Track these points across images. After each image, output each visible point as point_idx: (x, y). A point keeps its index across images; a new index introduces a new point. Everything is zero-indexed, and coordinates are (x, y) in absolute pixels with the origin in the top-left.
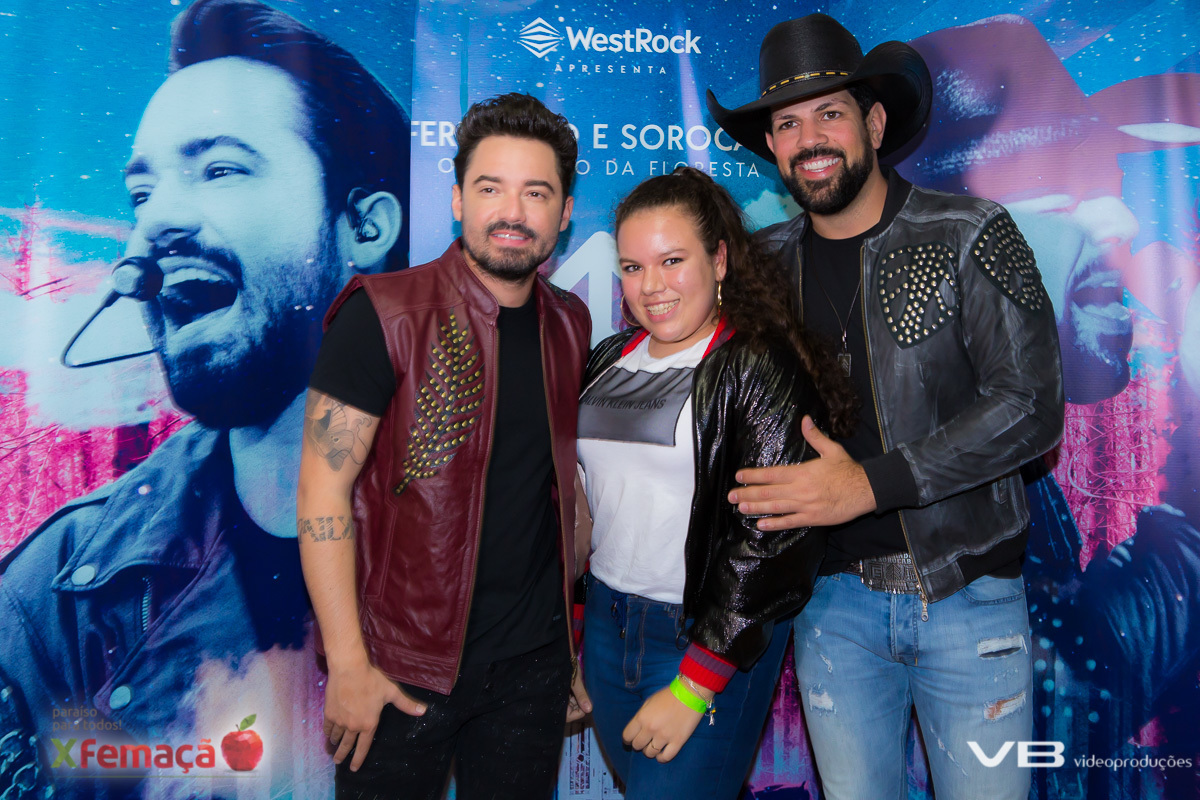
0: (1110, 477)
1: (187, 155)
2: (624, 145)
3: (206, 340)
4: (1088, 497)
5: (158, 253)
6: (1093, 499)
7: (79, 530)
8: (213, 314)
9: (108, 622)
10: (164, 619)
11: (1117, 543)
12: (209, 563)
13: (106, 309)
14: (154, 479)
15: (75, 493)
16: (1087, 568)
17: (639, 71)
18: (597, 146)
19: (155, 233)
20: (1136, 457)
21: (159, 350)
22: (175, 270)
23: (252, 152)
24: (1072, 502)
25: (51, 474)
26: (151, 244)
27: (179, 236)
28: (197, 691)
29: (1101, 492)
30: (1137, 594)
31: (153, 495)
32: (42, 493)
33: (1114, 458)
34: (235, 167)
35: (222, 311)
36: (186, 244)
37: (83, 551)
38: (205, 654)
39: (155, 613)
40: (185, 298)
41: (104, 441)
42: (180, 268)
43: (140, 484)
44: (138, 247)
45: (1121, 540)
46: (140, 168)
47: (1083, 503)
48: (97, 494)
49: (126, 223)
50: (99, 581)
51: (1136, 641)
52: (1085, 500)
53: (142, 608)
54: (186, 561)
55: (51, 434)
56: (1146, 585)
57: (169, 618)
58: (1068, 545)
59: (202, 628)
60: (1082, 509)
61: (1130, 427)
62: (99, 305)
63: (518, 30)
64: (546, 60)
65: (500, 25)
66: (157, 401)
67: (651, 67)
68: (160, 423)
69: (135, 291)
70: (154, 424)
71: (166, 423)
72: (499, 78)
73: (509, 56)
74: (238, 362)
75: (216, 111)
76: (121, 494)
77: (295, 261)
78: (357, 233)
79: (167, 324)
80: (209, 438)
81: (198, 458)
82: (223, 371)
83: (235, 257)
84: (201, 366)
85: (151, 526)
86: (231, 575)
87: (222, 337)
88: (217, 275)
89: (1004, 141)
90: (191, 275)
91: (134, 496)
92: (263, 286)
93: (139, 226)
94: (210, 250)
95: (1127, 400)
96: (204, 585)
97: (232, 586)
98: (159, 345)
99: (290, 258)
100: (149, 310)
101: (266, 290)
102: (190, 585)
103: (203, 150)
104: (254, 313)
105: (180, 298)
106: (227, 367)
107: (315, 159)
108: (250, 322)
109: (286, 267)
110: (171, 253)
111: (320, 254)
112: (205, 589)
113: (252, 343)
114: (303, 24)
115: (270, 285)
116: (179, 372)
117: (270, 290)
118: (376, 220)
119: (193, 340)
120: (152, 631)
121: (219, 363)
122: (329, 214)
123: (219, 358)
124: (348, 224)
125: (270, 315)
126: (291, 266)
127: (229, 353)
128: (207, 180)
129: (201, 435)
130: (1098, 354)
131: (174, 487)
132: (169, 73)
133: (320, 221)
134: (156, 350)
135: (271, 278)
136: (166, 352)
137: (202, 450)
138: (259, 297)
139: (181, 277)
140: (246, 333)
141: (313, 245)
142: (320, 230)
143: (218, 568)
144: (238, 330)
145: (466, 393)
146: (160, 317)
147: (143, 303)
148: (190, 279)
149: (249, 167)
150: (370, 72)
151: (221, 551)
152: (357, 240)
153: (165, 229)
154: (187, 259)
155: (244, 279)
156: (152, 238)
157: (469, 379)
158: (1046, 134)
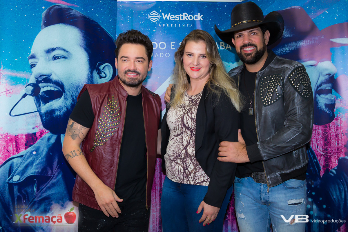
0: (329, 148)
1: (47, 53)
3: (54, 108)
4: (322, 154)
5: (38, 82)
6: (324, 155)
7: (15, 165)
8: (56, 100)
9: (24, 192)
10: (41, 191)
11: (332, 168)
12: (54, 175)
13: (23, 99)
14: (37, 150)
15: (13, 154)
16: (323, 176)
17: (184, 26)
18: (172, 48)
19: (38, 76)
20: (337, 142)
21: (39, 111)
22: (44, 87)
23: (67, 52)
24: (318, 156)
25: (6, 148)
26: (37, 79)
27: (45, 77)
28: (51, 213)
29: (326, 152)
30: (338, 185)
31: (37, 154)
32: (3, 154)
33: (330, 142)
34: (62, 56)
35: (58, 99)
36: (47, 79)
37: (16, 171)
38: (53, 202)
39: (38, 190)
40: (47, 95)
41: (22, 138)
42: (46, 86)
43: (33, 151)
44: (32, 80)
45: (333, 168)
46: (33, 57)
47: (321, 156)
48: (20, 154)
49: (29, 73)
50: (21, 180)
51: (338, 199)
52: (321, 155)
53: (34, 188)
54: (47, 174)
55: (6, 136)
56: (341, 182)
57: (42, 191)
58: (317, 169)
59: (53, 194)
60: (321, 158)
61: (335, 132)
62: (21, 98)
63: (148, 14)
64: (156, 23)
65: (142, 13)
66: (38, 126)
67: (188, 25)
68: (39, 132)
69: (32, 93)
70: (38, 133)
71: (41, 133)
72: (142, 29)
73: (145, 22)
74: (63, 114)
75: (56, 40)
76: (27, 154)
77: (80, 84)
78: (100, 76)
79: (42, 103)
80: (55, 137)
81: (51, 143)
82: (59, 117)
83: (62, 83)
84: (52, 116)
85: (37, 164)
86: (61, 178)
87: (58, 107)
88: (57, 88)
89: (295, 45)
90: (49, 88)
91: (32, 155)
92: (71, 92)
93: (33, 74)
94: (55, 81)
95: (334, 124)
96: (53, 181)
97: (62, 181)
98: (39, 109)
99: (79, 83)
100: (36, 99)
101: (72, 93)
102: (49, 181)
103: (52, 51)
104: (68, 100)
105: (45, 95)
106: (60, 116)
107: (86, 53)
108: (67, 102)
109: (78, 86)
110: (43, 82)
111: (88, 82)
112: (53, 182)
113: (67, 109)
114: (83, 14)
115: (73, 91)
116: (45, 118)
117: (73, 93)
118: (105, 72)
119: (50, 108)
120: (37, 195)
121: (57, 115)
122: (91, 70)
123: (57, 113)
124: (96, 73)
125: (73, 100)
126: (79, 86)
127: (60, 112)
128: (53, 60)
129: (52, 136)
130: (325, 110)
131: (44, 152)
132: (42, 29)
133: (88, 72)
134: (38, 111)
135: (73, 89)
136: (41, 112)
137: (52, 141)
138: (70, 95)
139: (46, 89)
140: (65, 106)
141: (86, 79)
142: (88, 75)
143: (57, 176)
144: (63, 105)
145: (115, 120)
146: (39, 101)
147: (34, 97)
148: (48, 90)
149: (66, 56)
150: (103, 28)
151: (58, 171)
152: (99, 78)
153: (41, 75)
154: (47, 84)
155: (65, 89)
156: (36, 77)
157: (116, 116)
158: (308, 42)
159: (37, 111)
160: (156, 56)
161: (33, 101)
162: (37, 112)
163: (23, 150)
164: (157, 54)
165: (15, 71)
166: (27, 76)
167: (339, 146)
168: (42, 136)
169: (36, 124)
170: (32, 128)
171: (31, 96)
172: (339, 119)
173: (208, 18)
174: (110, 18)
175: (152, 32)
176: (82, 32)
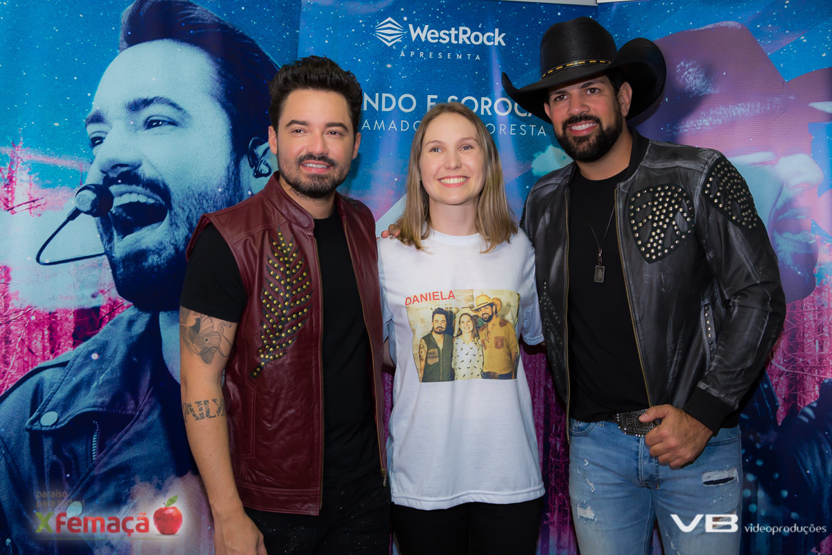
0: (800, 357)
1: (133, 110)
3: (144, 247)
4: (784, 371)
5: (108, 181)
6: (787, 373)
7: (47, 385)
8: (149, 227)
9: (66, 454)
10: (108, 451)
12: (142, 411)
13: (70, 222)
14: (103, 348)
15: (44, 358)
16: (782, 423)
19: (108, 167)
20: (819, 343)
21: (108, 253)
22: (121, 194)
23: (180, 109)
25: (26, 343)
26: (105, 175)
27: (125, 169)
28: (131, 505)
29: (793, 367)
30: (819, 443)
31: (101, 360)
32: (20, 357)
33: (803, 343)
34: (168, 120)
35: (155, 225)
36: (130, 175)
37: (49, 400)
38: (137, 478)
39: (101, 447)
40: (128, 215)
41: (66, 320)
42: (126, 193)
43: (92, 352)
44: (94, 176)
45: (807, 403)
46: (97, 119)
48: (61, 358)
49: (86, 159)
50: (60, 423)
51: (818, 477)
52: (781, 374)
53: (92, 443)
54: (125, 409)
55: (27, 314)
56: (825, 436)
57: (112, 451)
58: (768, 406)
59: (136, 458)
60: (779, 380)
61: (815, 321)
62: (65, 219)
63: (374, 25)
64: (394, 47)
65: (361, 21)
66: (106, 290)
67: (469, 55)
68: (108, 306)
69: (92, 209)
70: (104, 307)
71: (113, 306)
72: (359, 60)
73: (367, 44)
74: (167, 262)
75: (154, 79)
76: (78, 359)
77: (209, 189)
78: (255, 171)
79: (115, 233)
80: (145, 318)
81: (136, 333)
82: (156, 270)
83: (165, 186)
84: (140, 265)
85: (100, 383)
86: (158, 420)
87: (155, 244)
88: (153, 198)
89: (725, 112)
90: (134, 198)
91: (88, 361)
92: (186, 208)
93: (96, 162)
94: (148, 180)
95: (813, 301)
96: (138, 426)
98: (108, 249)
99: (206, 187)
100: (102, 223)
101: (188, 210)
102: (128, 427)
103: (144, 107)
104: (179, 227)
105: (124, 215)
106: (158, 266)
107: (226, 115)
108: (176, 233)
109: (203, 194)
110: (120, 181)
111: (227, 185)
112: (139, 429)
113: (176, 249)
114: (219, 17)
115: (191, 207)
116: (122, 270)
117: (190, 210)
118: (268, 161)
119: (135, 246)
120: (99, 460)
121: (153, 264)
122: (235, 156)
123: (153, 259)
124: (248, 164)
125: (191, 229)
126: (207, 194)
127: (160, 256)
128: (146, 129)
129: (138, 316)
130: (792, 268)
131: (118, 354)
132: (121, 50)
133: (229, 161)
134: (106, 253)
135: (192, 202)
136: (114, 255)
137: (139, 328)
139: (126, 199)
140: (172, 242)
141: (223, 178)
142: (228, 167)
143: (148, 414)
144: (167, 240)
145: (299, 290)
146: (110, 228)
147: (97, 218)
148: (133, 201)
149: (177, 120)
150: (267, 54)
151: (151, 402)
152: (254, 176)
153: (115, 164)
154: (130, 187)
155: (172, 202)
156: (104, 170)
157: (300, 279)
158: (756, 108)
159: (103, 252)
160: (390, 127)
161: (96, 228)
162: (105, 256)
163: (67, 349)
164: (393, 122)
165: (52, 152)
166: (81, 166)
167: (823, 353)
168: (114, 316)
169: (101, 285)
170: (90, 296)
171: (90, 217)
172: (826, 290)
173: (517, 41)
174: (285, 30)
175: (382, 70)
176: (216, 62)
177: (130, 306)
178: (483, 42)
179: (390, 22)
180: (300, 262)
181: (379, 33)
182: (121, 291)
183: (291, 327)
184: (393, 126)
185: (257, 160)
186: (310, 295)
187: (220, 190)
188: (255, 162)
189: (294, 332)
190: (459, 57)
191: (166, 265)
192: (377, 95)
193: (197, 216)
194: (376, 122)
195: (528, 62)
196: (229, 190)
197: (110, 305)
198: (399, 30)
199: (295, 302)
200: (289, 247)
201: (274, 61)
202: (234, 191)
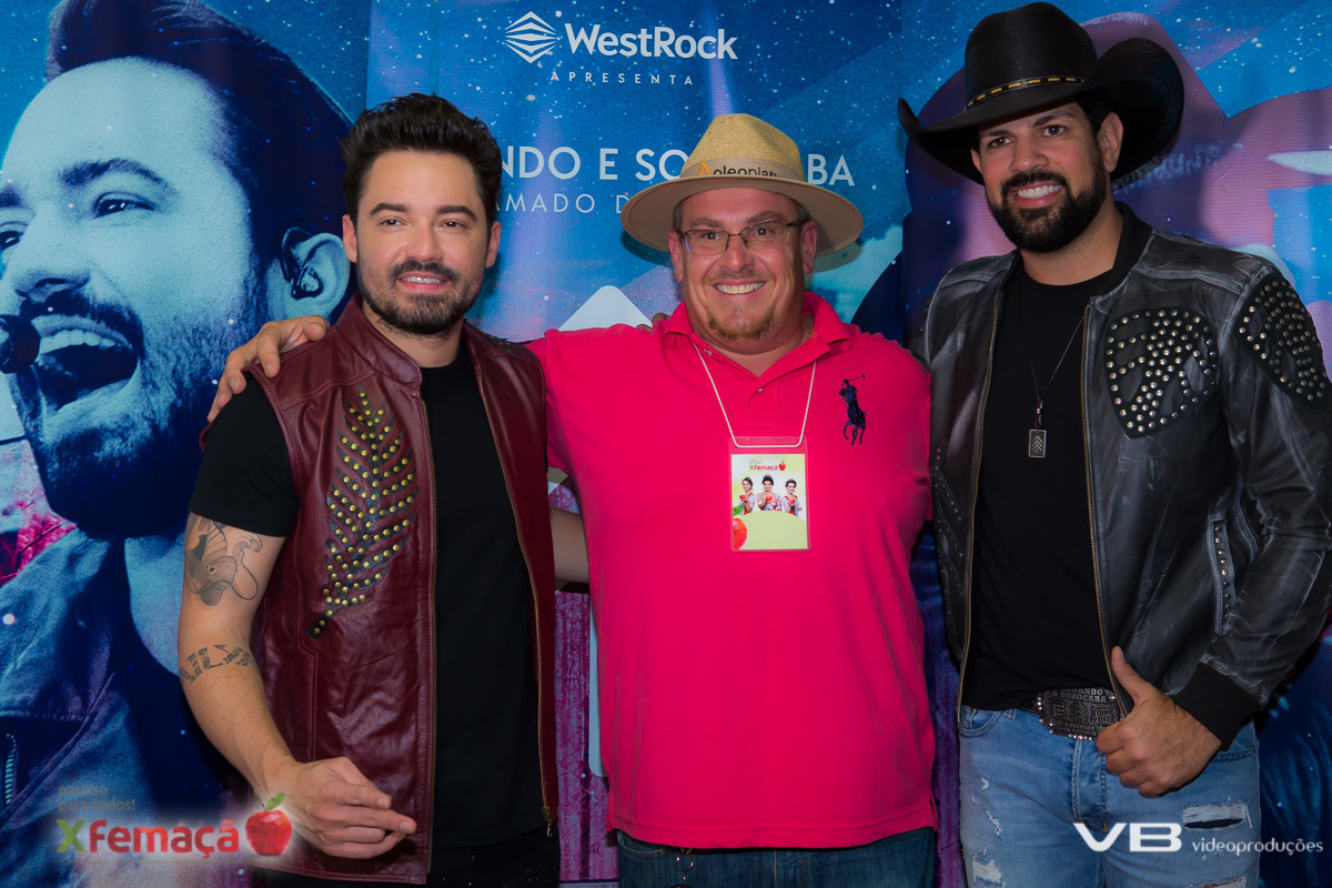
1: (72, 184)
2: (639, 176)
3: (96, 424)
5: (30, 309)
8: (105, 389)
10: (34, 788)
12: (95, 714)
14: (22, 606)
17: (658, 81)
18: (603, 176)
19: (28, 285)
21: (32, 437)
22: (53, 333)
23: (157, 180)
26: (23, 299)
27: (59, 288)
28: (76, 883)
31: (21, 626)
34: (136, 200)
35: (115, 386)
36: (67, 298)
39: (21, 781)
40: (66, 369)
42: (62, 329)
43: (5, 611)
44: (5, 302)
46: (9, 199)
51: (1297, 813)
53: (4, 774)
54: (64, 712)
57: (41, 787)
63: (504, 26)
64: (540, 65)
65: (479, 20)
66: (29, 502)
67: (673, 76)
68: (32, 531)
69: (2, 360)
70: (24, 532)
71: (41, 530)
72: (478, 88)
73: (491, 60)
74: (137, 451)
75: (109, 128)
77: (212, 321)
78: (295, 287)
79: (43, 401)
80: (99, 550)
81: (83, 577)
82: (117, 464)
83: (133, 316)
84: (88, 457)
85: (18, 667)
86: (125, 730)
87: (116, 419)
88: (111, 338)
90: (76, 338)
92: (170, 353)
94: (101, 306)
96: (88, 742)
97: (125, 744)
98: (32, 430)
99: (206, 317)
100: (19, 384)
101: (174, 358)
102: (69, 743)
103: (93, 177)
104: (158, 389)
105: (59, 368)
106: (122, 458)
107: (240, 190)
108: (153, 400)
109: (201, 329)
110: (50, 309)
111: (244, 313)
112: (89, 748)
113: (154, 427)
114: (225, 16)
115: (180, 352)
116: (56, 466)
117: (179, 358)
118: (318, 270)
119: (78, 423)
120: (17, 804)
121: (112, 454)
122: (257, 261)
123: (112, 446)
124: (281, 275)
125: (180, 390)
126: (207, 328)
127: (125, 440)
128: (98, 216)
129: (86, 546)
131: (50, 614)
132: (51, 77)
133: (246, 270)
134: (27, 436)
135: (181, 344)
136: (41, 439)
137: (88, 567)
138: (165, 369)
139: (62, 341)
140: (147, 414)
141: (237, 301)
142: (245, 282)
143: (106, 720)
144: (137, 411)
145: (394, 488)
146: (35, 392)
147: (11, 376)
148: (74, 344)
149: (153, 199)
150: (312, 79)
151: (111, 699)
152: (293, 296)
153: (42, 278)
154: (70, 318)
155: (146, 344)
156: (23, 290)
157: (396, 469)
158: (1176, 165)
159: (22, 434)
160: (535, 206)
162: (25, 442)
164: (539, 197)
168: (42, 547)
169: (19, 493)
173: (758, 51)
174: (343, 37)
175: (518, 105)
176: (220, 95)
177: (72, 529)
178: (697, 53)
179: (531, 20)
180: (396, 442)
181: (512, 39)
182: (54, 504)
183: (380, 551)
184: (539, 203)
185: (297, 267)
186: (413, 496)
187: (231, 322)
188: (293, 271)
189: (385, 559)
190: (656, 80)
191: (136, 455)
192: (511, 149)
193: (190, 368)
194: (510, 197)
195: (778, 88)
196: (247, 322)
197: (36, 528)
198: (549, 35)
199: (388, 509)
200: (377, 415)
201: (326, 92)
202: (256, 323)
